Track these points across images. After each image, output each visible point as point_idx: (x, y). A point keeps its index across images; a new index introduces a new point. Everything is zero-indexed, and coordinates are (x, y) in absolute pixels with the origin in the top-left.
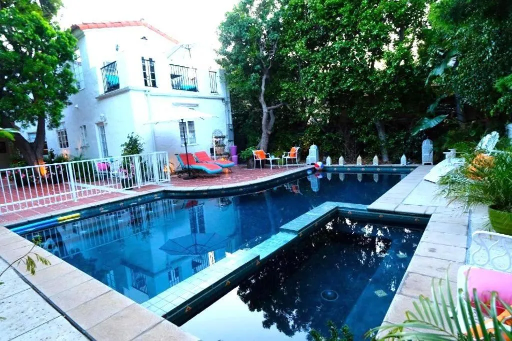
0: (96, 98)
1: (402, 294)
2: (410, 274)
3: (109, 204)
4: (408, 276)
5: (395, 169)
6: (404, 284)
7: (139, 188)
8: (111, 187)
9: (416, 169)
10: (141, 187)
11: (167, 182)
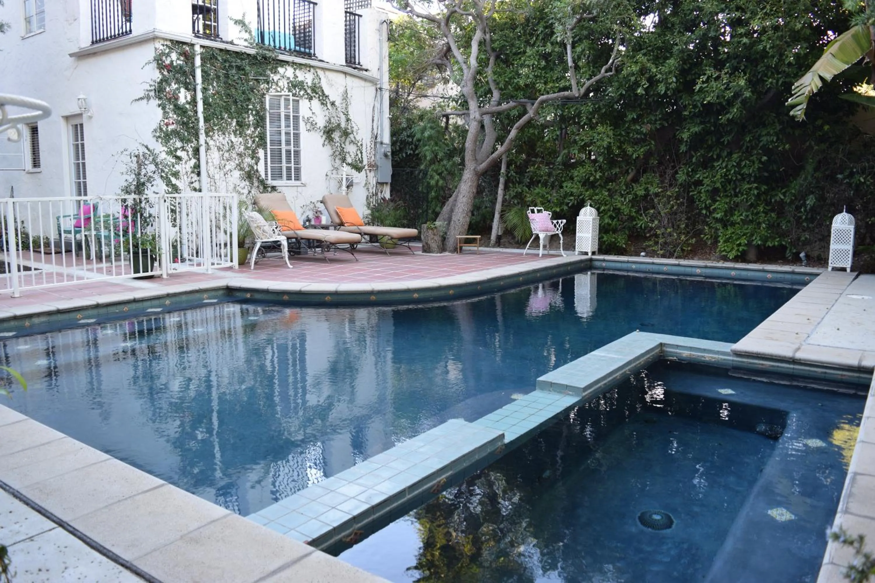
0: (71, 55)
1: (851, 514)
2: (858, 477)
3: (98, 306)
4: (853, 480)
5: (769, 276)
6: (850, 495)
7: (165, 276)
8: (91, 270)
9: (819, 277)
10: (168, 275)
11: (230, 268)
